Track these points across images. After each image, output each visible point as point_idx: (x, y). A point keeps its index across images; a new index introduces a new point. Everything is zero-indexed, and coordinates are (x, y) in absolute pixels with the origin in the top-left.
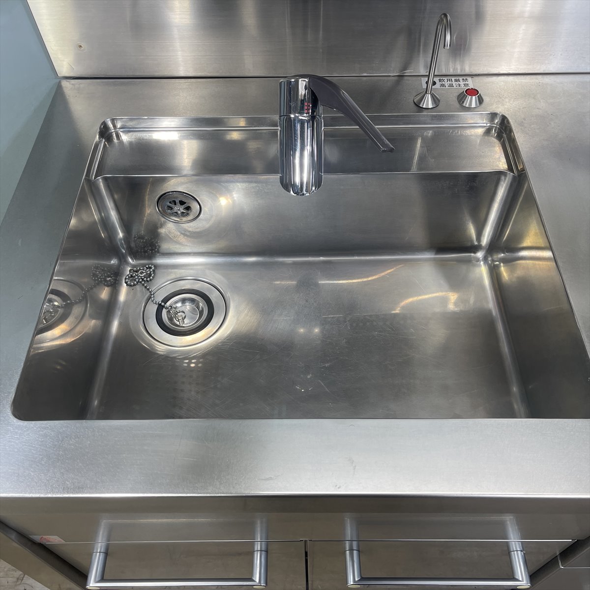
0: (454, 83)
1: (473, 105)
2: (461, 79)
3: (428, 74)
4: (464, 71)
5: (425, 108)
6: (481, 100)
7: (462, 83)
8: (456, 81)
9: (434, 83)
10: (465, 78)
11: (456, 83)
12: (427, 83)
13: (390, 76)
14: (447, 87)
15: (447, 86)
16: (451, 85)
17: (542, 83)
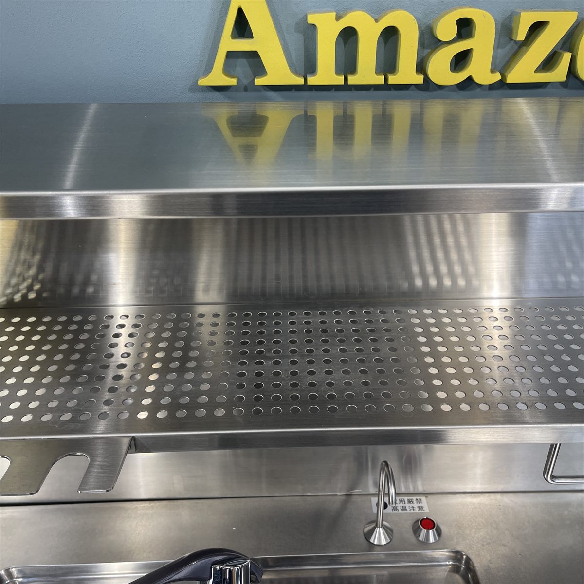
0: (407, 505)
1: (432, 540)
2: (414, 498)
3: (377, 493)
4: (417, 488)
5: (377, 545)
6: (439, 533)
7: (416, 505)
8: (410, 501)
9: (385, 506)
10: (418, 498)
11: (410, 504)
12: (377, 504)
13: (336, 495)
14: (400, 512)
15: (400, 510)
16: (404, 509)
17: (503, 506)
